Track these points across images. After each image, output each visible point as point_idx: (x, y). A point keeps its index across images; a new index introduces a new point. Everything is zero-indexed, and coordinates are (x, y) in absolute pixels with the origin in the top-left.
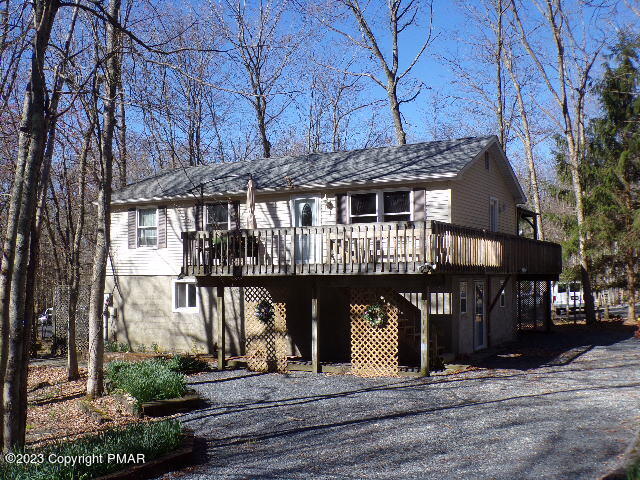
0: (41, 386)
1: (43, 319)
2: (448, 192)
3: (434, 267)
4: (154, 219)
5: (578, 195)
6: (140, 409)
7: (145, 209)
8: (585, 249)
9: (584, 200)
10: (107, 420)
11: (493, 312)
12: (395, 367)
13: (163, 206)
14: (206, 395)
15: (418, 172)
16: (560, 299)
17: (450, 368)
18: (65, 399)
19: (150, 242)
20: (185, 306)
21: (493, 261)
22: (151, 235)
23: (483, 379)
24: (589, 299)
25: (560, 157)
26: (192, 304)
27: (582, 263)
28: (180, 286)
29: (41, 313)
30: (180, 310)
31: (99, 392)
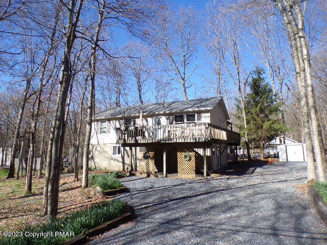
0: (64, 184)
1: (65, 160)
2: (209, 114)
3: (209, 139)
4: (106, 124)
5: (245, 118)
6: (104, 193)
7: (103, 121)
8: (247, 135)
9: (247, 120)
10: (91, 198)
11: (222, 156)
12: (194, 175)
13: (109, 120)
14: (128, 187)
15: (198, 107)
16: (240, 152)
17: (213, 175)
18: (73, 189)
19: (104, 132)
20: (116, 154)
21: (225, 138)
22: (105, 130)
23: (228, 179)
24: (248, 152)
25: (238, 106)
26: (119, 153)
27: (247, 140)
28: (115, 147)
29: (65, 157)
30: (115, 156)
31: (87, 186)
